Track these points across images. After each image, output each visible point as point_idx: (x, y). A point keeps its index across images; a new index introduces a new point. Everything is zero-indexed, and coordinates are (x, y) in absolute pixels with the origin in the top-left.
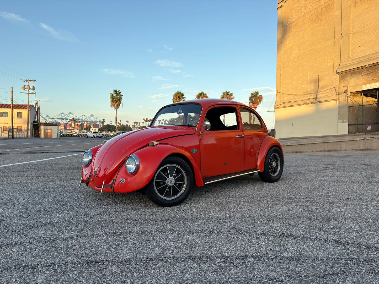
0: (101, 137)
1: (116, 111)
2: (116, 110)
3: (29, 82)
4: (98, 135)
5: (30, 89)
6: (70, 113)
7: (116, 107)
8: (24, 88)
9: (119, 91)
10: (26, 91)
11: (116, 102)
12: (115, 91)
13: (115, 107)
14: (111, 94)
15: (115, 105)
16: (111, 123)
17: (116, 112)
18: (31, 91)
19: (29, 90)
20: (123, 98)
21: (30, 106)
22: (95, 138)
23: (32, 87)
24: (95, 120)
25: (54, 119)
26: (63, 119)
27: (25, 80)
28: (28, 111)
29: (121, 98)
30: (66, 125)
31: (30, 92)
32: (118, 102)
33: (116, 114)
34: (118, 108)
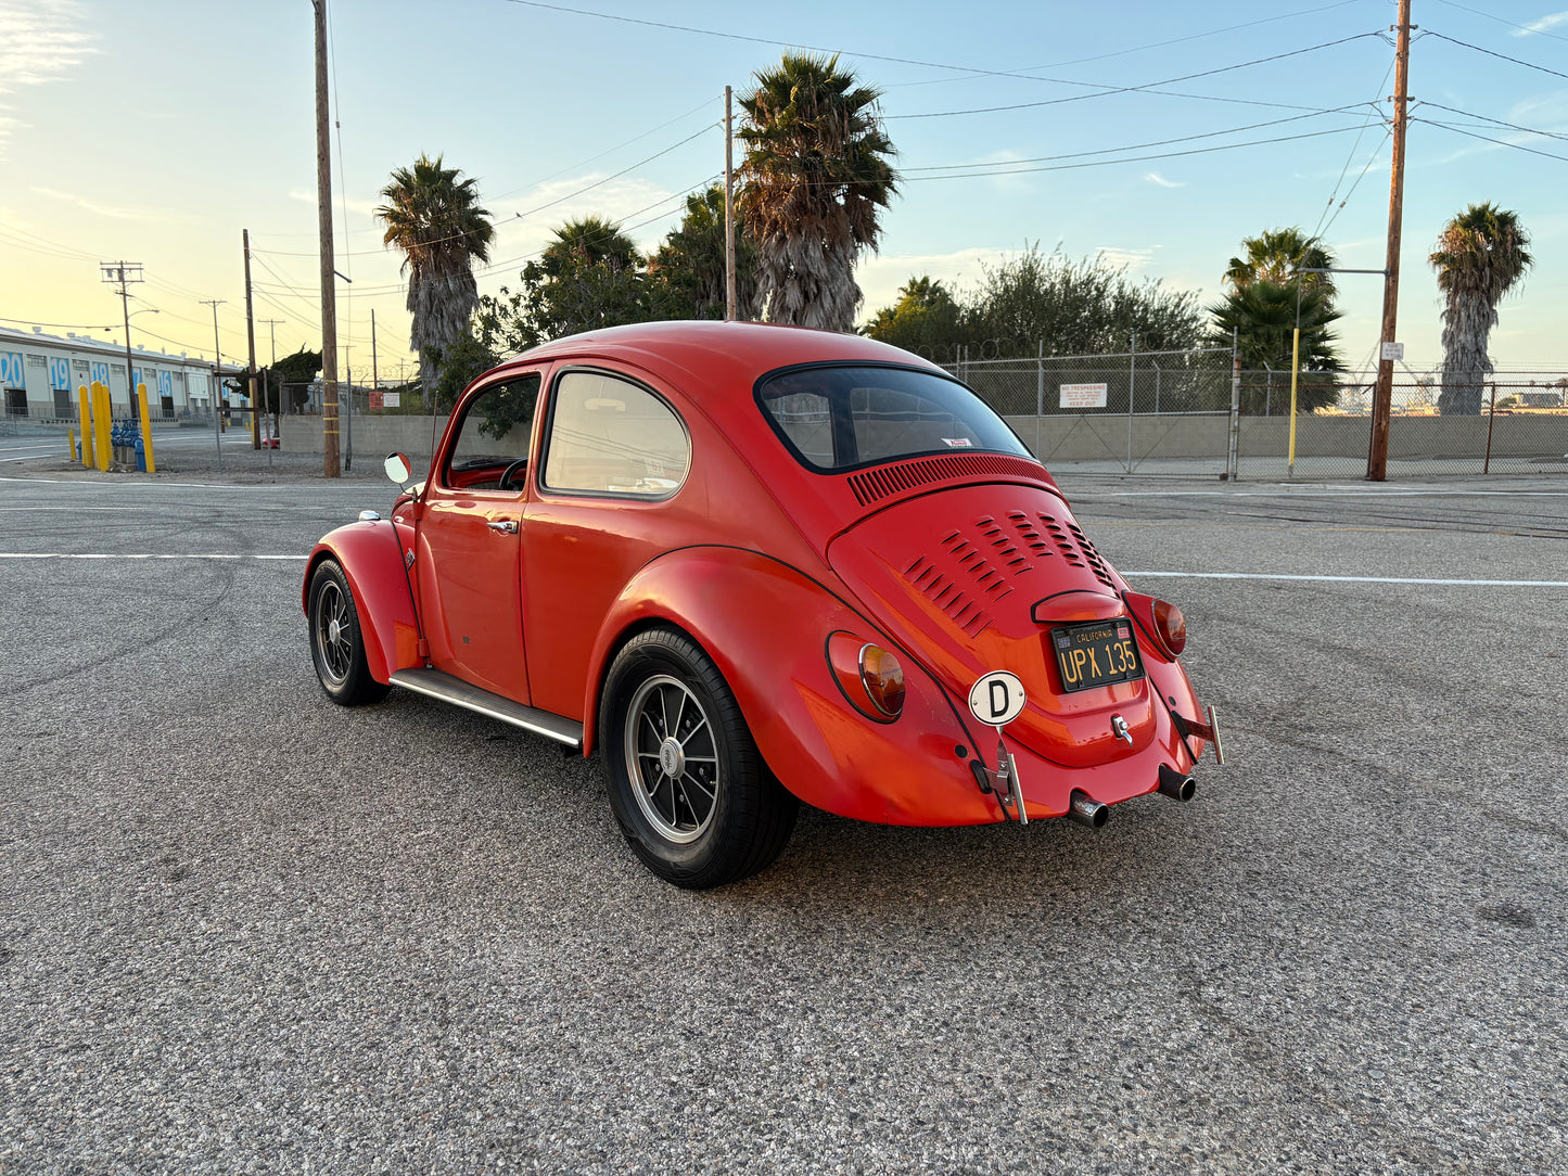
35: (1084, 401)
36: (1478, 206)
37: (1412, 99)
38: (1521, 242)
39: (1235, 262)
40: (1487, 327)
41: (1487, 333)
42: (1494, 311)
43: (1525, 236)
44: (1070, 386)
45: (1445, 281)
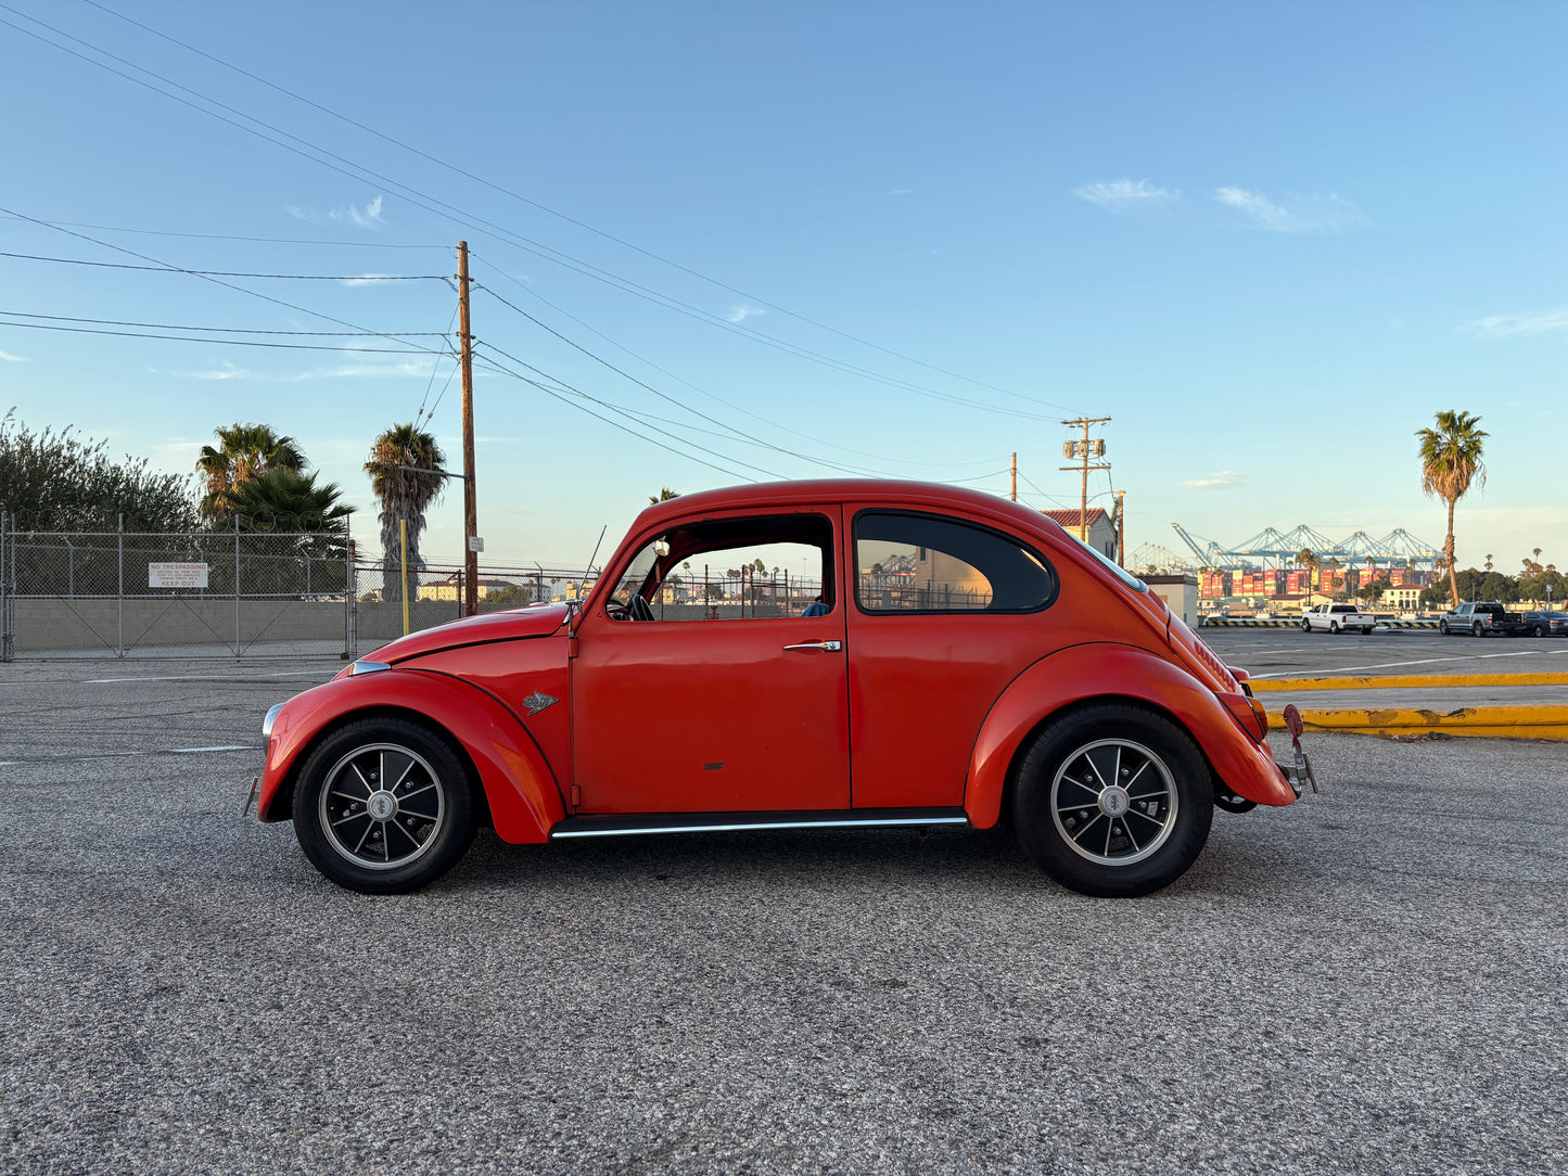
0: (1367, 630)
1: (1452, 508)
2: (1453, 502)
3: (1087, 429)
4: (1352, 619)
5: (1088, 451)
6: (1302, 528)
7: (1448, 490)
8: (1071, 450)
9: (1465, 414)
10: (1078, 461)
11: (1451, 466)
12: (1449, 420)
13: (1443, 493)
14: (1424, 432)
15: (1442, 483)
16: (1489, 565)
17: (1451, 514)
18: (1093, 459)
19: (1086, 457)
20: (1484, 448)
21: (1088, 514)
22: (1339, 631)
23: (1096, 443)
24: (1415, 550)
25: (1237, 554)
26: (1273, 554)
27: (1076, 422)
28: (1084, 531)
29: (1474, 448)
30: (1285, 576)
31: (1089, 465)
32: (1460, 467)
33: (1451, 521)
34: (1460, 493)
35: (180, 581)
36: (403, 425)
37: (474, 338)
38: (439, 460)
39: (207, 450)
40: (418, 530)
41: (417, 535)
42: (422, 517)
43: (442, 455)
44: (161, 564)
45: (380, 487)
